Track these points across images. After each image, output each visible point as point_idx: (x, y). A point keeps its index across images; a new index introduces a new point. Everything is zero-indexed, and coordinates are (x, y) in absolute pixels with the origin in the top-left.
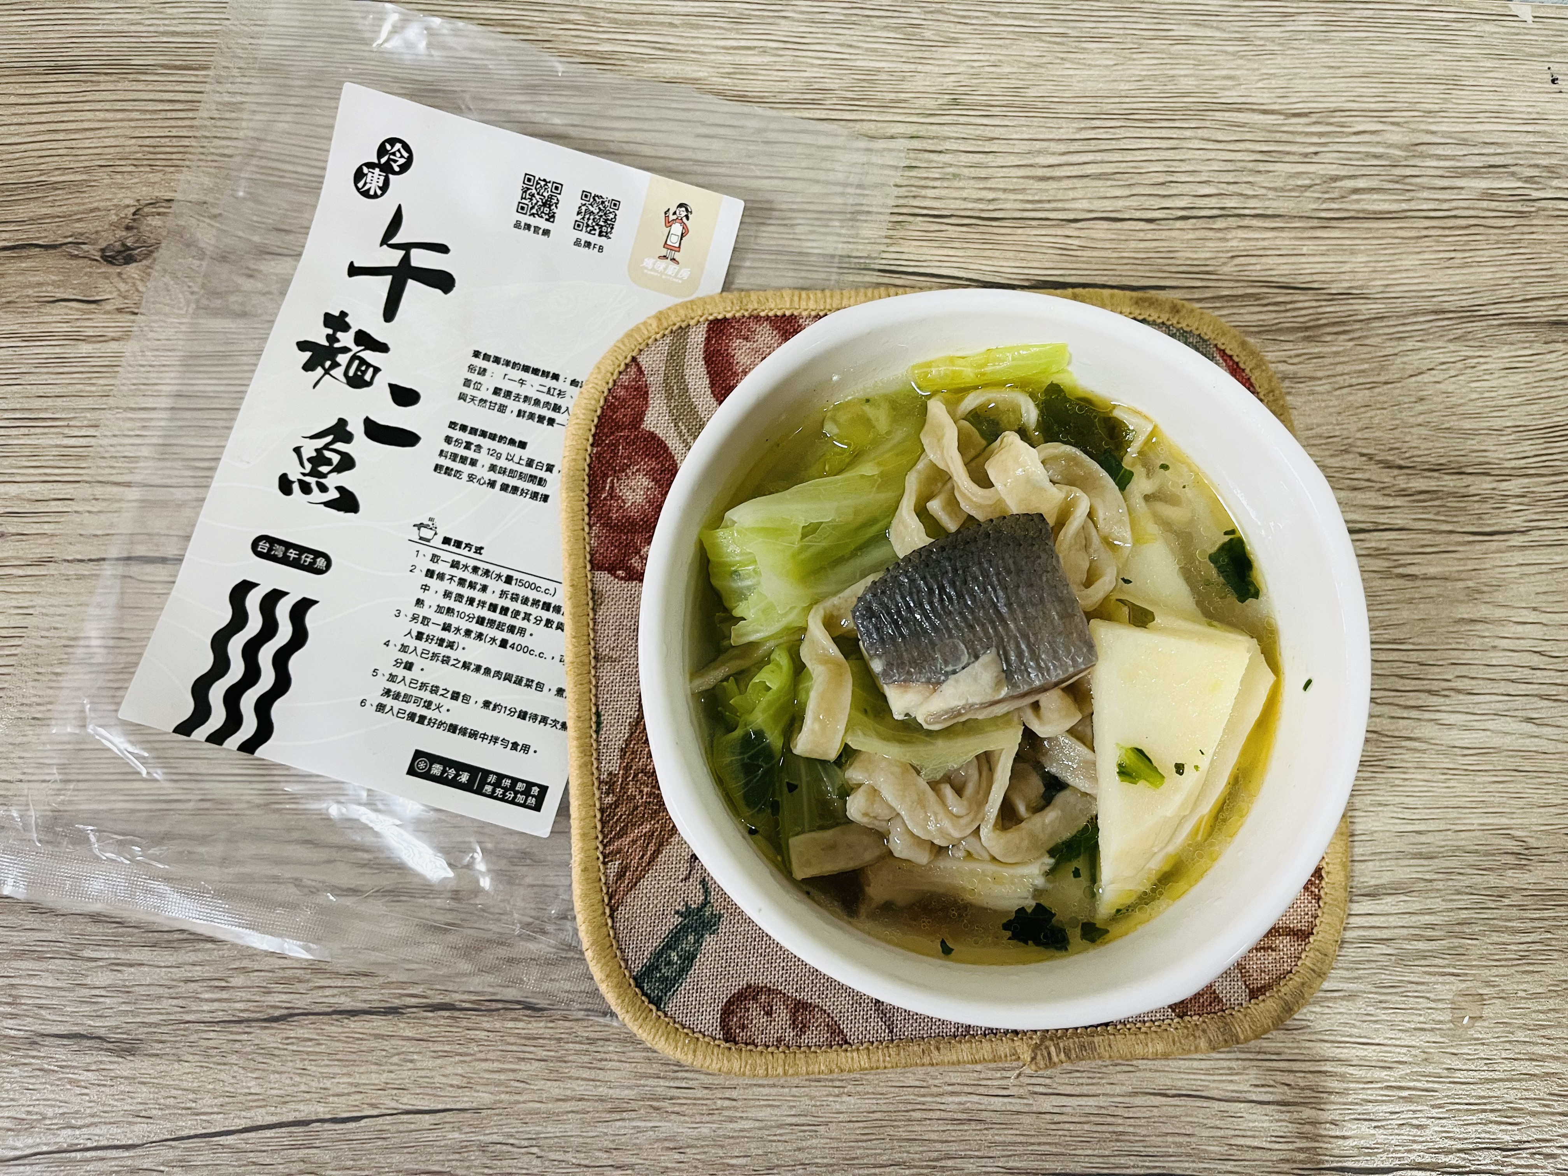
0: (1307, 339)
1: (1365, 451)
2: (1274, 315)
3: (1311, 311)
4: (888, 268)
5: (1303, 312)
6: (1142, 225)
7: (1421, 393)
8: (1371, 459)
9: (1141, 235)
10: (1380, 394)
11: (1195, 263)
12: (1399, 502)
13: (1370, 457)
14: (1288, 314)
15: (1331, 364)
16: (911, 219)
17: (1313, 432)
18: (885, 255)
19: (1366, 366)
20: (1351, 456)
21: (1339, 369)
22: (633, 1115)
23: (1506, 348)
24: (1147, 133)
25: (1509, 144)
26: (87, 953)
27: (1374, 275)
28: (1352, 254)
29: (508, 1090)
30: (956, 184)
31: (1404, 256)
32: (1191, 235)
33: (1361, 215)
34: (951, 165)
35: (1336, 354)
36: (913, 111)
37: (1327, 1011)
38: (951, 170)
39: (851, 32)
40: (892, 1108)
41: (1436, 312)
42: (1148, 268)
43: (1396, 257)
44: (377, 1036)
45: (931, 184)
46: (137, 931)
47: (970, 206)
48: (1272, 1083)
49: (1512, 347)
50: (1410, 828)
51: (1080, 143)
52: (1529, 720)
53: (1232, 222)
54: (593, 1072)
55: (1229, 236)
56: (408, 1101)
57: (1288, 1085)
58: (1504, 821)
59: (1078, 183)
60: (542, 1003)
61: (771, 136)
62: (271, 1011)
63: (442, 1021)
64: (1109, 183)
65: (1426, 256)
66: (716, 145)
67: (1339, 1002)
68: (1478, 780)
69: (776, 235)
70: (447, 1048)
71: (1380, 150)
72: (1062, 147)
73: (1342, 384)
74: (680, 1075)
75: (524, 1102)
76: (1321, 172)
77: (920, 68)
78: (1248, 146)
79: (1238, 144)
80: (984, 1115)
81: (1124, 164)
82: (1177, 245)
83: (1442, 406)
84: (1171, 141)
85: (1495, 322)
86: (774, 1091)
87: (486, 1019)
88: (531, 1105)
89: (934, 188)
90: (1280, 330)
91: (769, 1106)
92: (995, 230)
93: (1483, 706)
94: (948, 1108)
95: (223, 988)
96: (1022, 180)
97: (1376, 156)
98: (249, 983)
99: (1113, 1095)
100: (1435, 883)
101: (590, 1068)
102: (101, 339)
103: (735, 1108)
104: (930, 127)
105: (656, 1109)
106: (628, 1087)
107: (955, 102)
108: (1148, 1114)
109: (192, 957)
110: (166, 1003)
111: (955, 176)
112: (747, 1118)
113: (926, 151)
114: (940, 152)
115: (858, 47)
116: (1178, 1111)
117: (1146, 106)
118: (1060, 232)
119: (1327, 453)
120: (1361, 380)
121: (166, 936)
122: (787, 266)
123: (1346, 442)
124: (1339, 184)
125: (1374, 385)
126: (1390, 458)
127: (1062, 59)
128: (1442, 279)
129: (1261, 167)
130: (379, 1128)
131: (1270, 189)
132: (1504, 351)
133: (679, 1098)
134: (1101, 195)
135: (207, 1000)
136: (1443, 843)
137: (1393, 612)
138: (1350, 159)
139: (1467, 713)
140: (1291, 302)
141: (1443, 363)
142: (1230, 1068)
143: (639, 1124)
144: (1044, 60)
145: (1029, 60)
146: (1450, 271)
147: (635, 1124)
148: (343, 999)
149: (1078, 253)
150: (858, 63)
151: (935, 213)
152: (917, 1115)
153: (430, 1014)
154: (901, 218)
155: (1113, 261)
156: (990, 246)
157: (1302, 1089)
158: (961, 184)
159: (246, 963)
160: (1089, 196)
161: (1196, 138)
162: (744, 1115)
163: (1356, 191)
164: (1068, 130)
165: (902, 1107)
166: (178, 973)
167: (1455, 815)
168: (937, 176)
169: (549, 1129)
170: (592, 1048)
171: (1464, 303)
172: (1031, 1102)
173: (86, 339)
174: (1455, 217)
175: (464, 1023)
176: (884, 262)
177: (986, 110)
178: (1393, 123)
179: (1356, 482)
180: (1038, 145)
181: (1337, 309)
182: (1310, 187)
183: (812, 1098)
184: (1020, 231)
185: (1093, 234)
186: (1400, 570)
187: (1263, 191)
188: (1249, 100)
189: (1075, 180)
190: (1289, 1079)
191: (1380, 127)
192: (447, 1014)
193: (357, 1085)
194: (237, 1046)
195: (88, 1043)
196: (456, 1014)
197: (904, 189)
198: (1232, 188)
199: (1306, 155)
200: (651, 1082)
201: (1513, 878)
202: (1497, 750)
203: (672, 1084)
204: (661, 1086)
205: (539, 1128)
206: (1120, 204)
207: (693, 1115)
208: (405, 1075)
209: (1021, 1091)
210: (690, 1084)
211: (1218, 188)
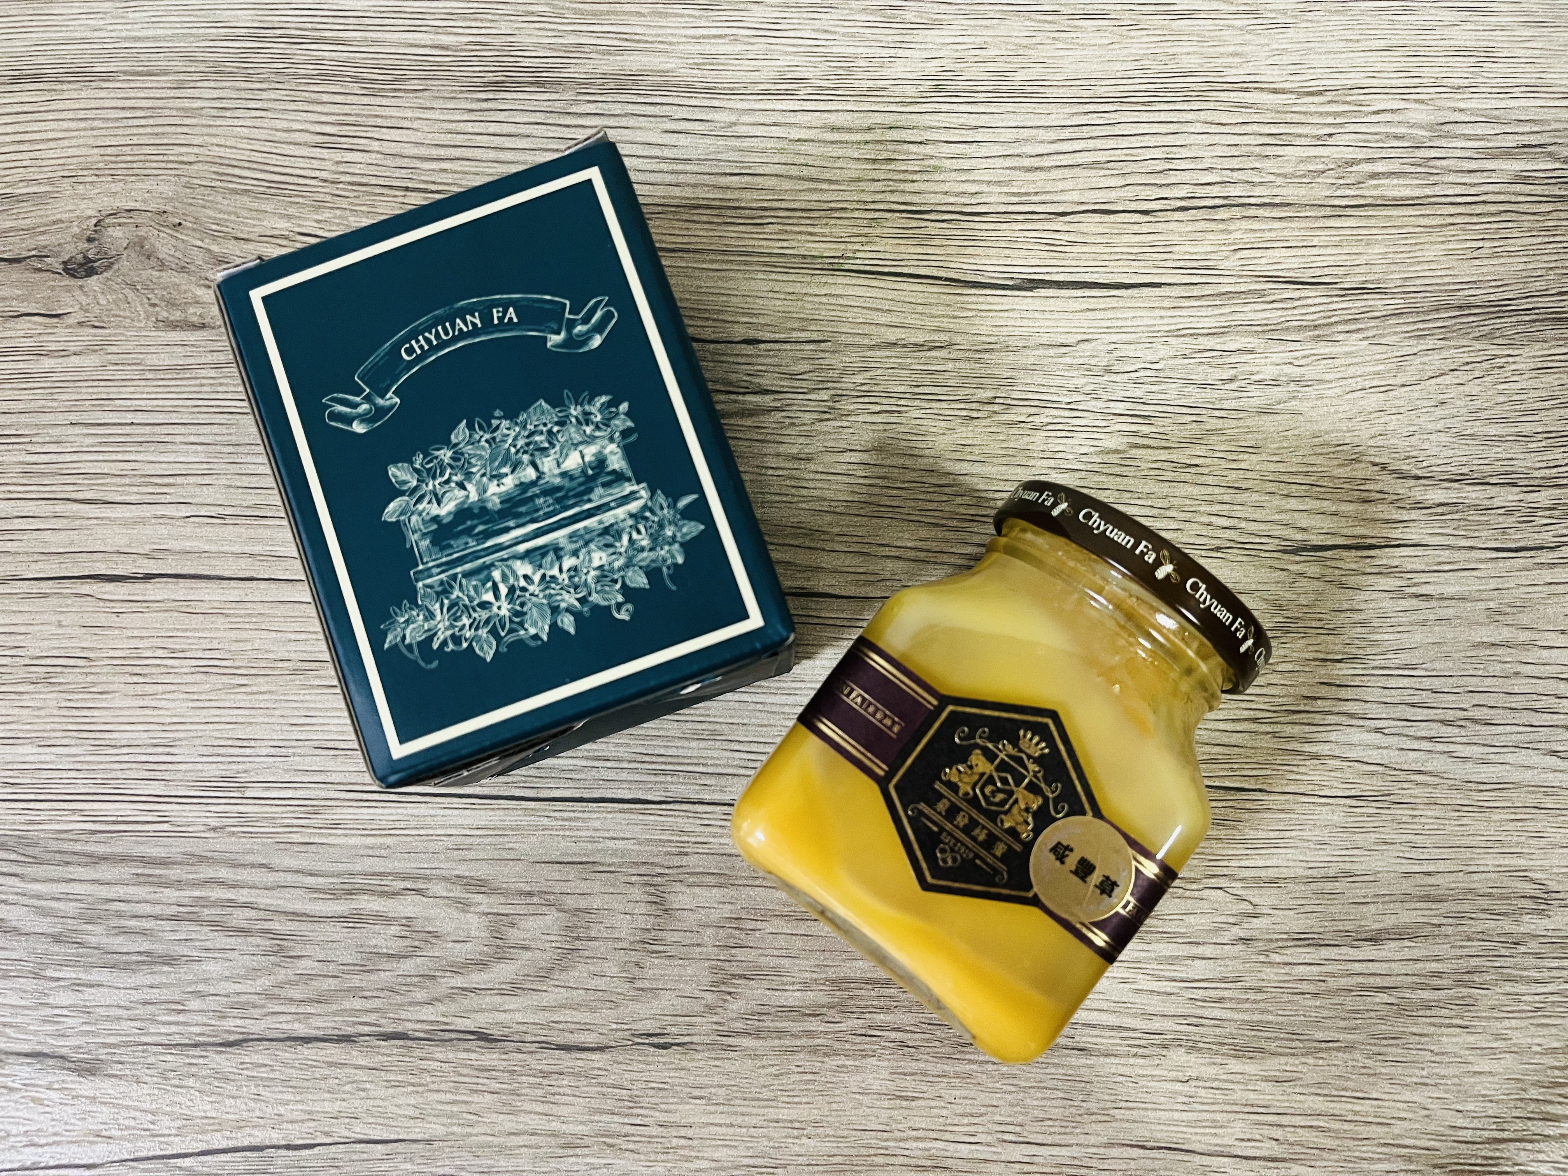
0: (1317, 338)
1: (1377, 460)
2: (1280, 313)
3: (1321, 308)
4: (862, 268)
5: (1313, 309)
6: (1136, 217)
7: (1442, 396)
8: (1384, 469)
9: (1136, 229)
10: (1395, 398)
11: (1194, 257)
12: (1414, 515)
13: (1384, 467)
14: (1296, 312)
15: (1342, 366)
16: (888, 215)
17: (1321, 439)
18: (859, 255)
19: (1381, 367)
20: (1363, 465)
21: (1351, 371)
22: (586, 1151)
23: (1538, 346)
24: (1145, 117)
25: (1547, 122)
26: (50, 973)
27: (1393, 268)
28: (1368, 244)
29: (461, 1122)
30: (936, 177)
31: (1427, 246)
32: (1191, 227)
33: (1379, 202)
34: (932, 157)
35: (1348, 354)
36: (892, 100)
37: (1321, 1062)
38: (932, 162)
39: (828, 16)
40: (853, 1152)
41: (1460, 308)
42: (1142, 263)
43: (1418, 247)
44: (330, 1064)
45: (910, 177)
46: (97, 951)
47: (952, 200)
48: (1258, 1137)
49: (1546, 345)
50: (1417, 869)
51: (1071, 129)
52: (1554, 753)
53: (1236, 212)
54: (546, 1106)
55: (1232, 228)
56: (361, 1130)
57: (1276, 1140)
58: (1522, 862)
59: (1067, 173)
60: (496, 1032)
61: (742, 130)
62: (226, 1036)
63: (395, 1051)
64: (1102, 173)
65: (1451, 246)
66: (682, 140)
67: (1334, 1053)
68: (1495, 817)
69: (746, 236)
70: (400, 1078)
71: (1402, 130)
72: (1053, 135)
73: (1355, 387)
74: (635, 1111)
75: (476, 1135)
76: (1335, 156)
77: (900, 53)
78: (1255, 128)
79: (1244, 127)
80: (949, 1163)
81: (1119, 151)
82: (1176, 238)
83: (1465, 410)
84: (1171, 125)
85: (1527, 318)
86: (731, 1131)
87: (439, 1049)
88: (483, 1138)
89: (913, 181)
90: (1287, 329)
91: (726, 1146)
92: (978, 226)
93: (1503, 738)
94: (912, 1154)
95: (180, 1012)
96: (1008, 171)
97: (1397, 137)
98: (204, 1007)
99: (1088, 1146)
100: (1443, 928)
101: (543, 1102)
102: (63, 353)
103: (691, 1148)
104: (909, 116)
105: (611, 1146)
106: (582, 1123)
107: (937, 89)
108: (1124, 1167)
109: (150, 980)
110: (125, 1025)
111: (936, 169)
112: (703, 1158)
113: (905, 142)
114: (921, 143)
115: (835, 32)
116: (1157, 1164)
117: (1143, 87)
118: (1047, 226)
119: (1335, 462)
120: (1374, 384)
121: (125, 958)
122: (758, 268)
123: (1357, 450)
124: (1355, 168)
125: (1388, 389)
126: (1405, 467)
127: (1054, 38)
128: (1467, 271)
129: (1269, 151)
130: (331, 1156)
131: (1279, 175)
132: (1537, 350)
133: (633, 1135)
134: (1093, 186)
135: (164, 1023)
136: (1453, 885)
137: (1406, 635)
138: (1369, 141)
139: (1484, 745)
140: (1299, 299)
141: (1468, 363)
142: (1214, 1121)
143: (592, 1160)
144: (1034, 41)
145: (1018, 41)
146: (1477, 263)
147: (588, 1160)
148: (296, 1026)
149: (1067, 249)
150: (834, 50)
151: (914, 208)
152: (880, 1160)
153: (383, 1043)
154: (877, 215)
155: (1106, 257)
156: (972, 243)
157: (1292, 1144)
158: (942, 177)
159: (201, 987)
160: (1080, 187)
161: (1198, 121)
162: (700, 1154)
163: (1374, 176)
164: (1058, 115)
165: (864, 1151)
166: (137, 996)
167: (1468, 855)
168: (917, 169)
169: (502, 1163)
170: (546, 1082)
171: (1492, 297)
172: (999, 1150)
173: (49, 354)
174: (1485, 202)
175: (418, 1053)
176: (858, 261)
177: (968, 95)
178: (1416, 101)
179: (1366, 494)
180: (1026, 133)
181: (1350, 305)
182: (1323, 172)
183: (771, 1139)
184: (1004, 226)
185: (1082, 228)
186: (1413, 590)
187: (1272, 178)
188: (1257, 78)
189: (1066, 171)
190: (1278, 1133)
191: (1403, 105)
192: (401, 1043)
193: (310, 1113)
194: (194, 1069)
195: (51, 1062)
196: (409, 1043)
197: (881, 183)
198: (1236, 176)
199: (1319, 138)
200: (605, 1118)
201: (1531, 924)
202: (1517, 786)
203: (626, 1120)
204: (615, 1123)
205: (492, 1162)
206: (1112, 195)
207: (648, 1153)
208: (356, 1104)
209: (989, 1139)
210: (645, 1121)
211: (1221, 176)
